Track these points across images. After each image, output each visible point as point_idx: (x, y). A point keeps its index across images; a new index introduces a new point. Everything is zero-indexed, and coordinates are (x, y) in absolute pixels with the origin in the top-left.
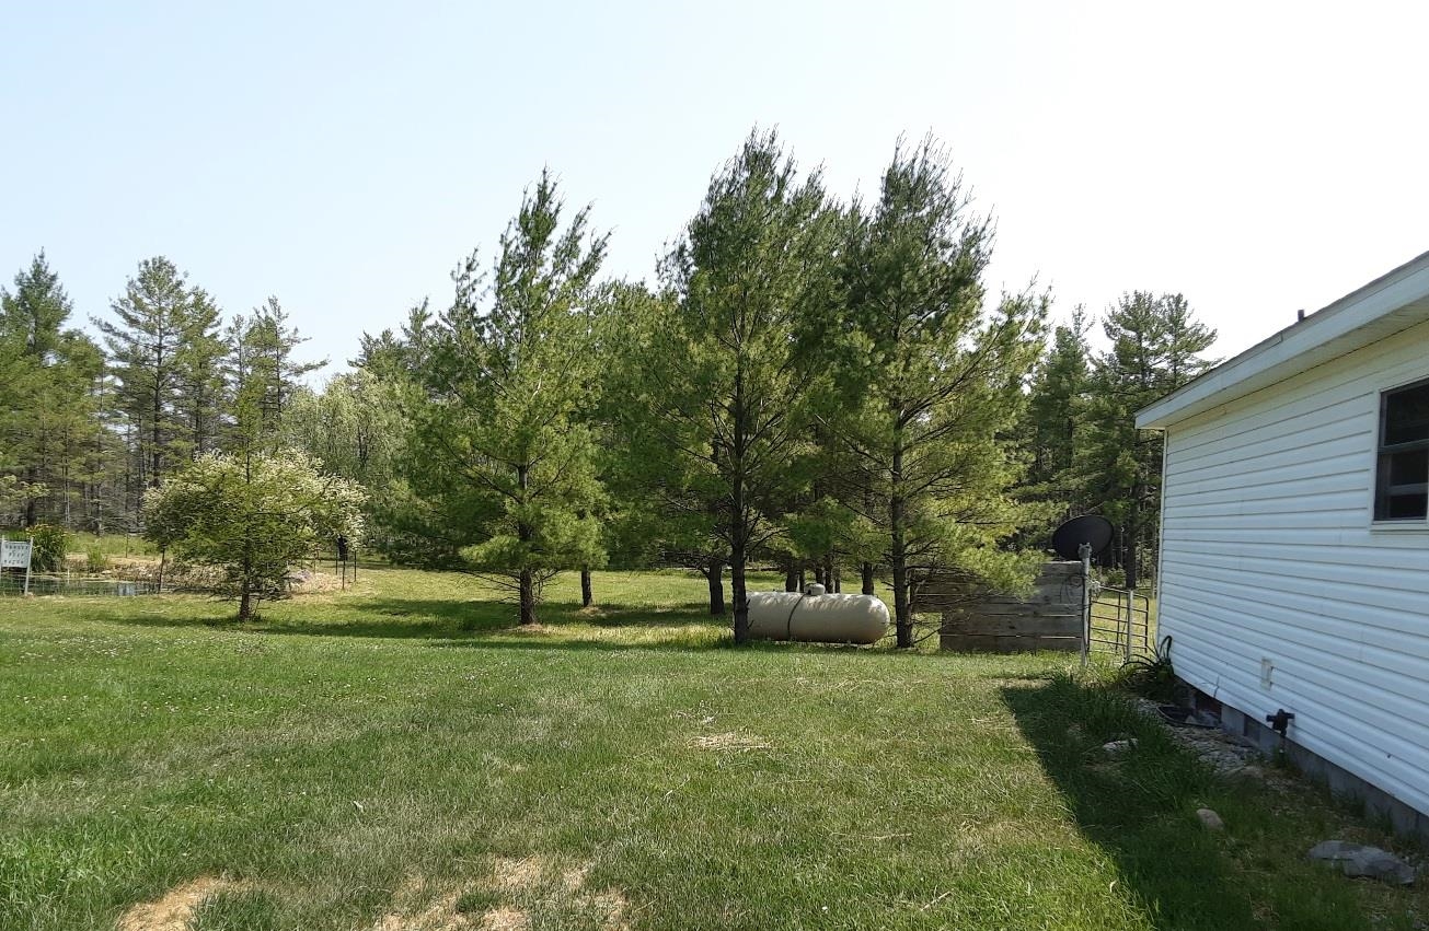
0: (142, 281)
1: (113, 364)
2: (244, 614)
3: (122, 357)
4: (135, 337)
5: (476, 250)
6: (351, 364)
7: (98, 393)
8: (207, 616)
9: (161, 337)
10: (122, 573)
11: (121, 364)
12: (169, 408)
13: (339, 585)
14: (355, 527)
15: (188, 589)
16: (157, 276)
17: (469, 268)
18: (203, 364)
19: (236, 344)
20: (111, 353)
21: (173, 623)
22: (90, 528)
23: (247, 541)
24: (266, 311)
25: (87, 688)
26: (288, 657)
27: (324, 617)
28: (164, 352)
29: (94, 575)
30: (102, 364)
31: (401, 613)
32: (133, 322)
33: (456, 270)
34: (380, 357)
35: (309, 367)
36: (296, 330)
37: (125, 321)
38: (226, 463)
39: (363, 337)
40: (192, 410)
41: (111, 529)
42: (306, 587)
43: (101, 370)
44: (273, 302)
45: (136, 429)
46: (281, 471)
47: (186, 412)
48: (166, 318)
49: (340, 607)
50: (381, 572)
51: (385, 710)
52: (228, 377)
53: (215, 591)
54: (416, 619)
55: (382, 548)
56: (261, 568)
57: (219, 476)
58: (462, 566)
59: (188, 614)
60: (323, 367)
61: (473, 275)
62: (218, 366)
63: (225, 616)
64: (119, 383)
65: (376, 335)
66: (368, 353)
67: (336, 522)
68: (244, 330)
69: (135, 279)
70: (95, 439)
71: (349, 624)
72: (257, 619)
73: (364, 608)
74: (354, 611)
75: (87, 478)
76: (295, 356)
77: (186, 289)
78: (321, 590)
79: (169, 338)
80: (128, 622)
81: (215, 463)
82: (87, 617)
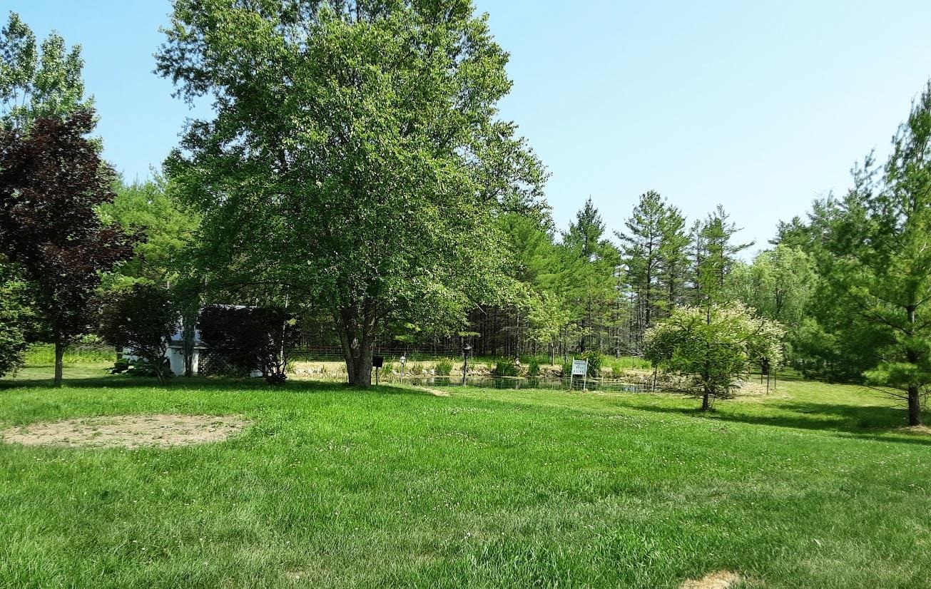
0: (641, 206)
1: (624, 258)
2: (705, 408)
3: (629, 252)
4: (636, 240)
5: (873, 151)
6: (771, 242)
7: (617, 274)
8: (682, 407)
9: (652, 239)
10: (631, 379)
11: (628, 257)
12: (654, 281)
13: (764, 391)
14: (776, 354)
15: (670, 390)
16: (650, 202)
17: (867, 164)
18: (675, 251)
19: (696, 237)
20: (624, 251)
21: (663, 410)
22: (612, 352)
23: (707, 361)
24: (715, 214)
25: (631, 445)
26: (743, 436)
27: (756, 412)
28: (653, 247)
29: (615, 380)
30: (619, 258)
31: (811, 413)
32: (636, 231)
33: (854, 168)
34: (791, 235)
35: (742, 247)
36: (734, 224)
37: (631, 231)
38: (695, 312)
39: (778, 223)
40: (668, 281)
41: (624, 354)
42: (742, 391)
43: (618, 262)
44: (720, 208)
45: (636, 294)
46: (727, 316)
47: (665, 282)
48: (654, 227)
49: (766, 406)
50: (793, 383)
51: (820, 480)
52: (689, 258)
53: (687, 392)
54: (824, 417)
55: (797, 367)
56: (715, 378)
57: (691, 320)
58: (860, 381)
59: (671, 405)
60: (752, 246)
61: (870, 169)
62: (684, 252)
63: (694, 408)
64: (627, 268)
65: (788, 221)
66: (782, 234)
67: (763, 349)
68: (700, 229)
69: (638, 206)
70: (615, 301)
71: (774, 418)
72: (714, 411)
73: (783, 407)
74: (776, 409)
75: (612, 324)
76: (733, 241)
77: (665, 207)
78: (751, 394)
79: (655, 239)
80: (638, 408)
81: (686, 312)
82: (617, 405)
